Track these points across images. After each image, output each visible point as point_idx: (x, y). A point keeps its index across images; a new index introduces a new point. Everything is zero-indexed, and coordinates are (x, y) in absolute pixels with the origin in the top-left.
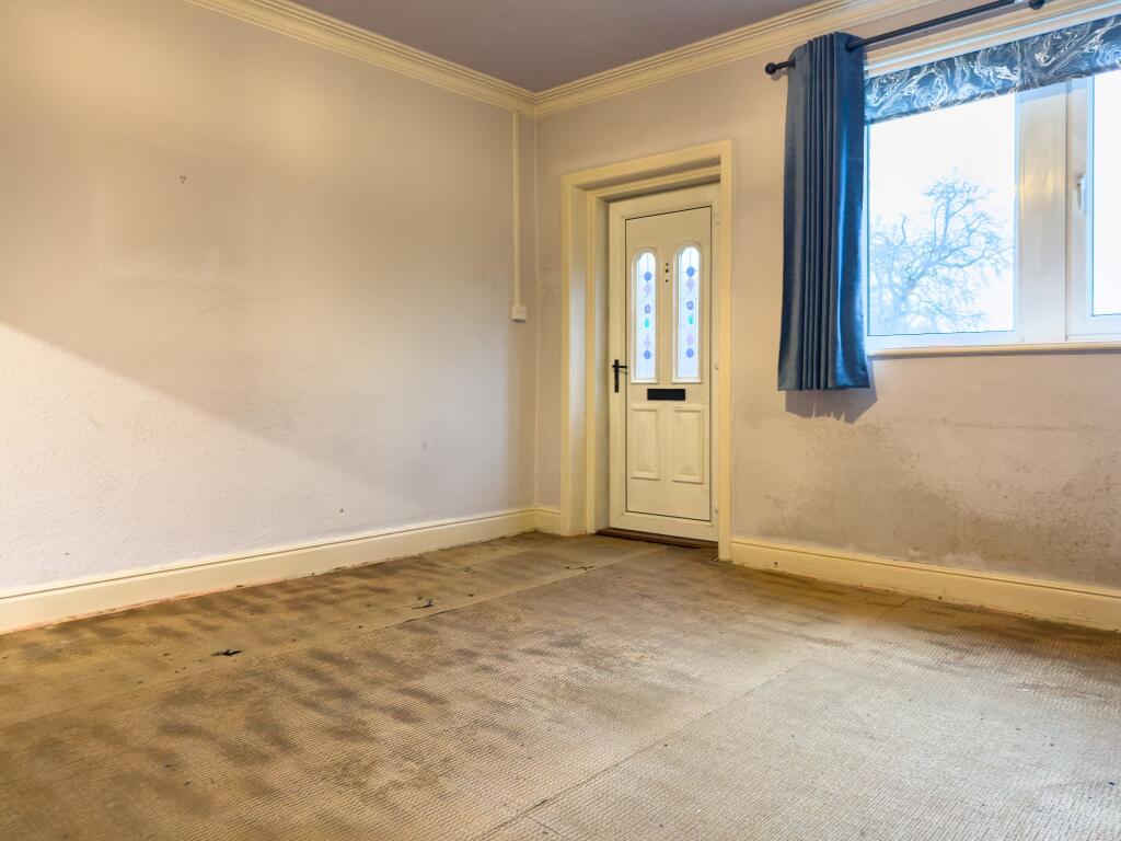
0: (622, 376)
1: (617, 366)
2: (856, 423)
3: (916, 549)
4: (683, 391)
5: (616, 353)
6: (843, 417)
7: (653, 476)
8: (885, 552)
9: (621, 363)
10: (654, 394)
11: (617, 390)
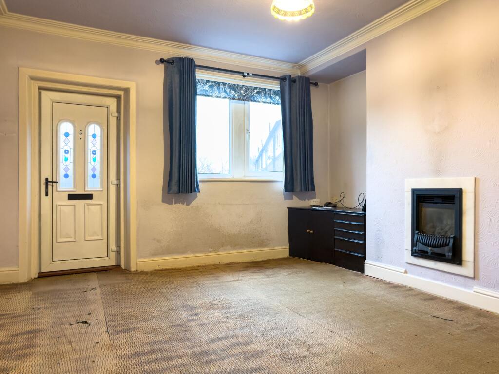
0: (50, 187)
1: (47, 181)
2: (190, 205)
3: (211, 248)
4: (92, 195)
5: (46, 174)
6: (185, 204)
7: (72, 239)
8: (201, 252)
9: (50, 180)
10: (72, 197)
11: (47, 194)
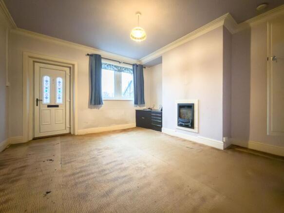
0: (39, 102)
1: (37, 100)
2: (99, 109)
4: (58, 105)
5: (37, 97)
7: (49, 123)
9: (39, 99)
10: (49, 106)
11: (37, 105)
